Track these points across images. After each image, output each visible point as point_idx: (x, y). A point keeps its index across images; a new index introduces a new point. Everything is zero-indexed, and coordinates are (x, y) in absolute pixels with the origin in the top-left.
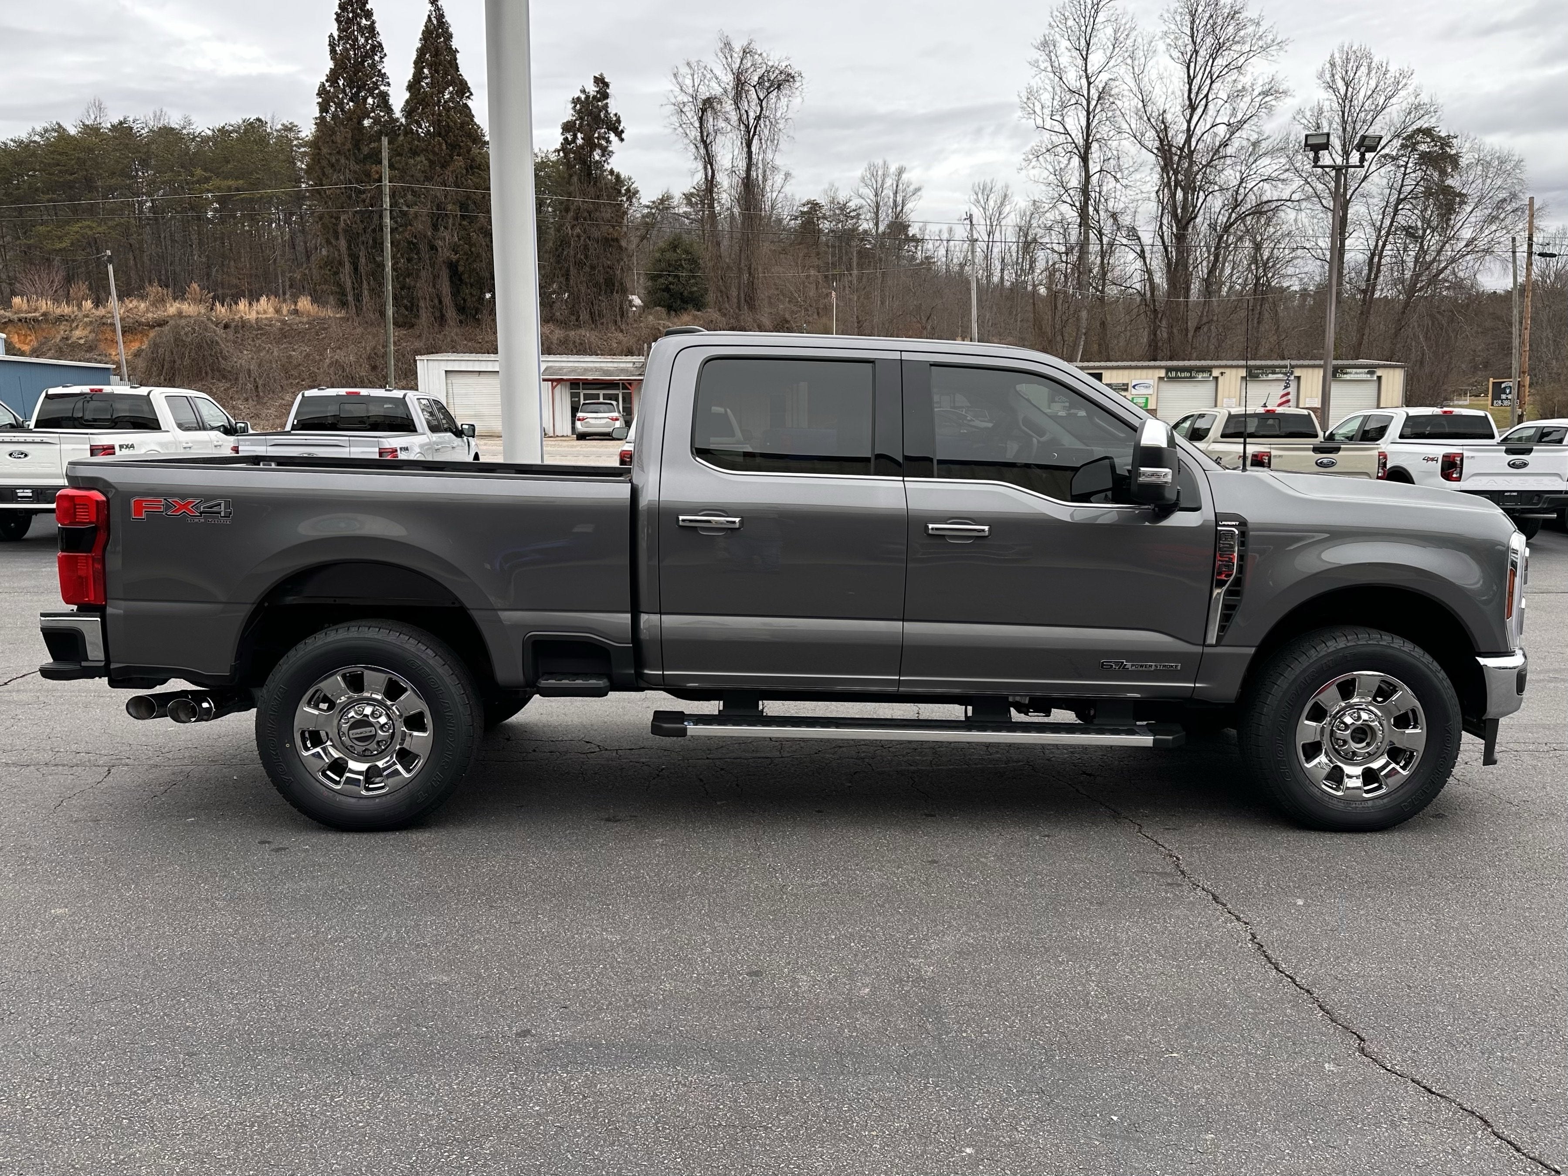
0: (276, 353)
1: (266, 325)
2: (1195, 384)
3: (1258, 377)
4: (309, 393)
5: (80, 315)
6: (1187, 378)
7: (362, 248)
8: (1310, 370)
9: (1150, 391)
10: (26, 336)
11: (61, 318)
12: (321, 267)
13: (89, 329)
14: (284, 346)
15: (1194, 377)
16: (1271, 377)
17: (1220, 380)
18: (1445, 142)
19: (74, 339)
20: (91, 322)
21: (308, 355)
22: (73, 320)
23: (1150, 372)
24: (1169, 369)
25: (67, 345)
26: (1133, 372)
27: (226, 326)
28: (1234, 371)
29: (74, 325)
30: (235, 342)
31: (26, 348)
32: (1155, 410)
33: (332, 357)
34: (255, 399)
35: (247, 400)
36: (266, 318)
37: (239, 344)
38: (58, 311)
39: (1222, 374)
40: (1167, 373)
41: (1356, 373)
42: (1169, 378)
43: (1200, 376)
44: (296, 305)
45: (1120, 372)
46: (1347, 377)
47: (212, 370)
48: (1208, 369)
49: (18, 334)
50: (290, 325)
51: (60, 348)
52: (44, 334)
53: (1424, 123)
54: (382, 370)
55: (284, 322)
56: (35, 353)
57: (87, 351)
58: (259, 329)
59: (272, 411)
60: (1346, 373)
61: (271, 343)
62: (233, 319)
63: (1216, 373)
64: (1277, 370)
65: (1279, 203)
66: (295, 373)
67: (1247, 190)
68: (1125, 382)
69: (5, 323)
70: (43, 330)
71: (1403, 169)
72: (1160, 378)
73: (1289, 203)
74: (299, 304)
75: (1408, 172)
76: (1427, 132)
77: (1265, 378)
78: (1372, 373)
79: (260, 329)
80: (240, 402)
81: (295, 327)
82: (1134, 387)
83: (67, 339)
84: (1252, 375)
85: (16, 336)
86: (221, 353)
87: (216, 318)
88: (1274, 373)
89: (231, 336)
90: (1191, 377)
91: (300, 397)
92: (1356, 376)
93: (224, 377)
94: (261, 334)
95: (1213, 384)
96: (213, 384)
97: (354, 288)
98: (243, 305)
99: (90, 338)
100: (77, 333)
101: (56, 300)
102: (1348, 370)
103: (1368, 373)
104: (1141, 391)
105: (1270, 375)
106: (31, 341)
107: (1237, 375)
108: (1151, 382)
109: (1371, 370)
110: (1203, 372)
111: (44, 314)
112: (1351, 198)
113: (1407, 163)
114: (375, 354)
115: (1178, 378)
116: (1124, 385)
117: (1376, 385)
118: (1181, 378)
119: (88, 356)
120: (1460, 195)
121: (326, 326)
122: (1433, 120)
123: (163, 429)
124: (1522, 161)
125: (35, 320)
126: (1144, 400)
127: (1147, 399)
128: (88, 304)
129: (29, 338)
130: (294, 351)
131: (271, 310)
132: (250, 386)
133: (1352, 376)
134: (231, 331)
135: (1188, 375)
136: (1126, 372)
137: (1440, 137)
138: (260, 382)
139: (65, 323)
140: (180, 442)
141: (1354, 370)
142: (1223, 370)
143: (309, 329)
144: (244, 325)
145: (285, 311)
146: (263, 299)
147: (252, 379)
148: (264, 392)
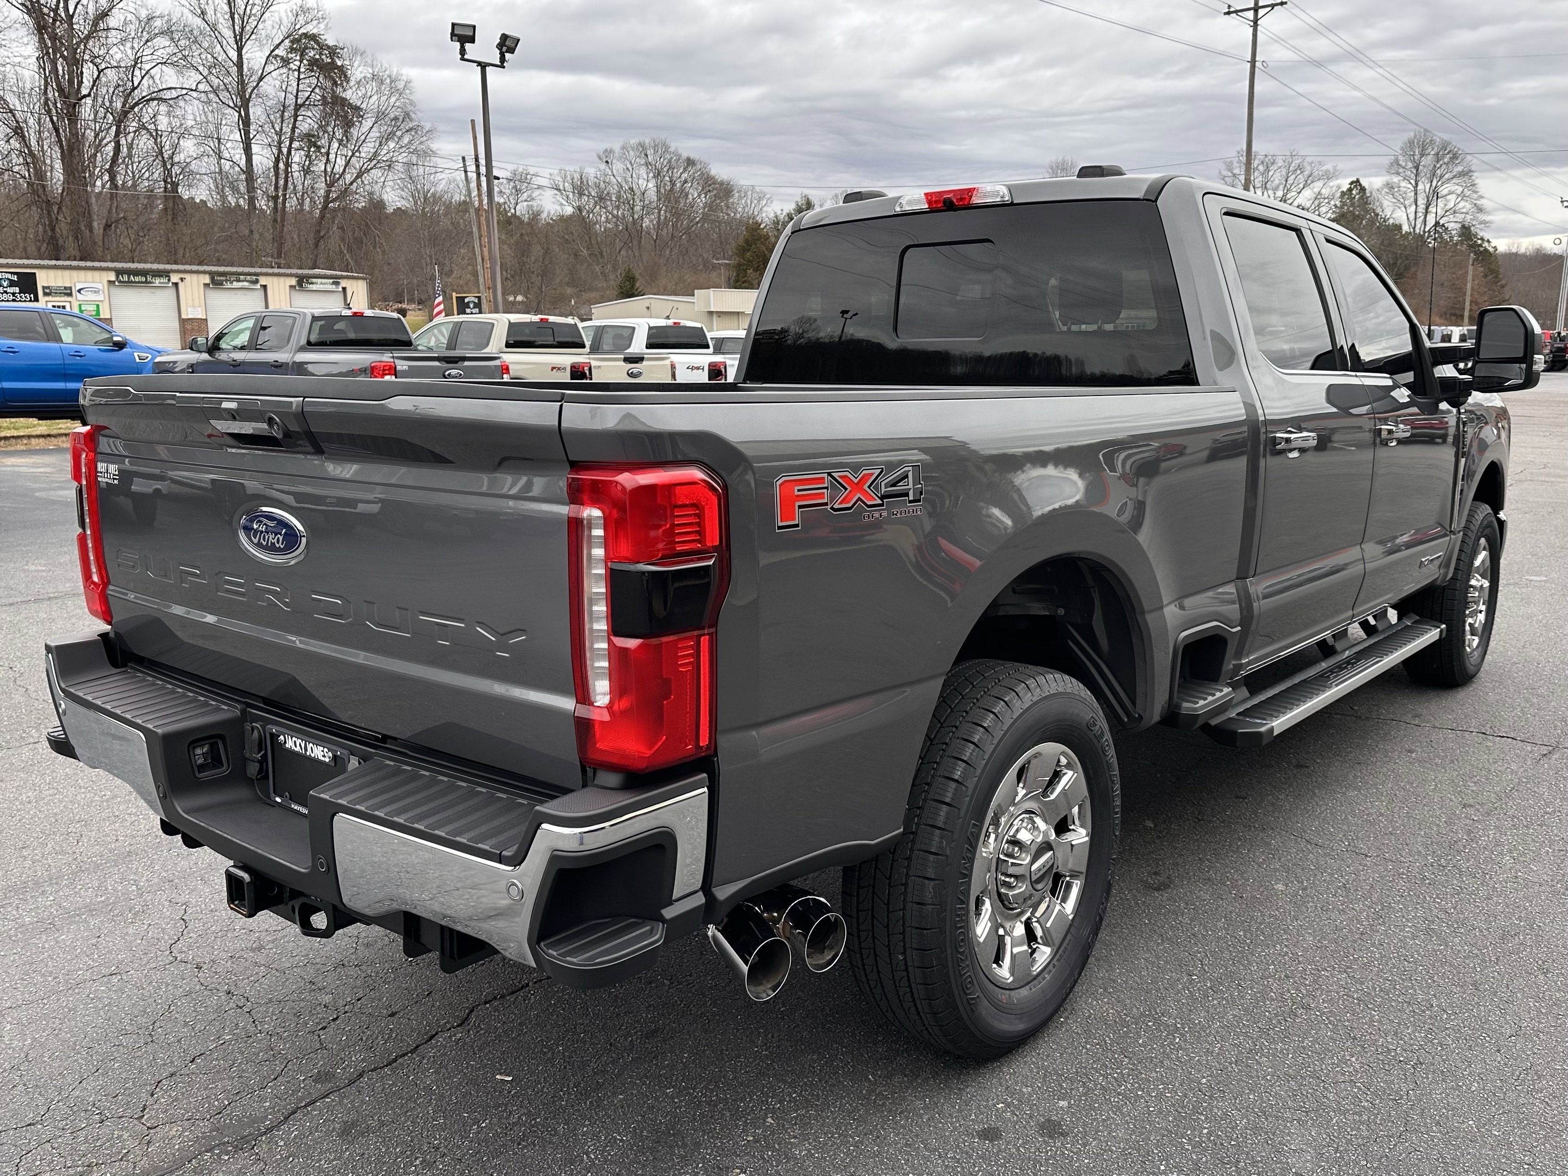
2: (153, 290)
3: (222, 284)
6: (142, 282)
8: (275, 279)
9: (100, 297)
15: (150, 283)
16: (236, 284)
17: (181, 285)
18: (333, 51)
23: (97, 274)
24: (119, 272)
26: (74, 273)
28: (195, 277)
32: (111, 319)
39: (182, 279)
40: (117, 277)
41: (321, 283)
42: (120, 282)
43: (157, 281)
45: (59, 273)
46: (313, 287)
48: (166, 274)
53: (311, 29)
60: (312, 283)
63: (175, 278)
64: (242, 277)
65: (184, 92)
67: (144, 72)
68: (68, 285)
71: (296, 73)
72: (110, 282)
73: (194, 94)
75: (302, 76)
76: (314, 37)
77: (229, 285)
78: (337, 284)
82: (79, 291)
84: (216, 282)
88: (239, 281)
90: (146, 282)
92: (322, 286)
95: (174, 290)
102: (314, 280)
103: (333, 283)
104: (91, 297)
105: (235, 283)
107: (198, 281)
108: (100, 286)
109: (336, 280)
110: (160, 276)
112: (250, 97)
113: (299, 67)
115: (132, 282)
116: (66, 288)
117: (342, 295)
118: (135, 282)
120: (358, 108)
122: (322, 26)
124: (410, 82)
126: (94, 308)
127: (98, 306)
133: (318, 286)
135: (144, 279)
136: (67, 273)
137: (329, 47)
141: (319, 281)
142: (182, 276)
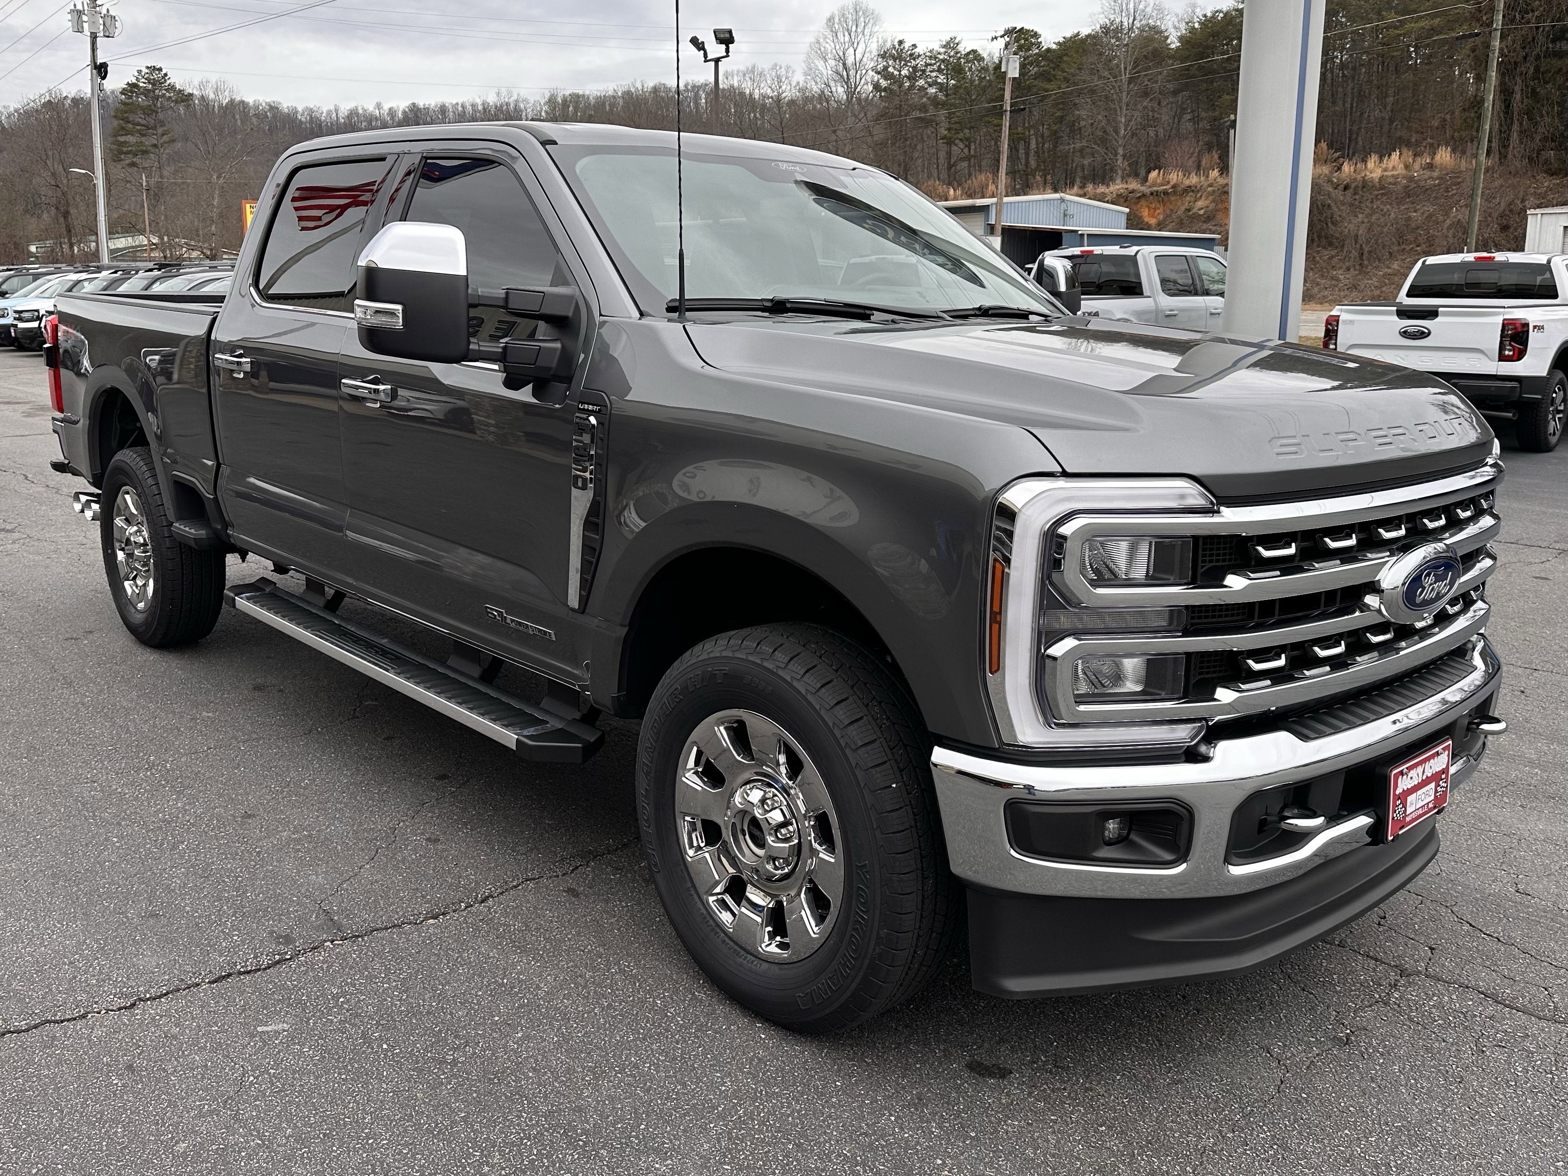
0: (1393, 215)
1: (1390, 184)
4: (1431, 260)
5: (1206, 184)
7: (1519, 81)
10: (1155, 209)
11: (1189, 189)
12: (1464, 110)
13: (1211, 198)
14: (1406, 206)
19: (1195, 210)
20: (1214, 191)
21: (1430, 216)
22: (1198, 191)
25: (1189, 217)
27: (1346, 188)
29: (1199, 195)
30: (1351, 205)
31: (1153, 221)
33: (1455, 217)
34: (1357, 267)
35: (1348, 269)
36: (1393, 176)
37: (1355, 208)
38: (1187, 182)
44: (1433, 159)
47: (1319, 237)
49: (1149, 208)
50: (1416, 182)
51: (1182, 220)
52: (1171, 207)
54: (1516, 230)
55: (1411, 179)
56: (1160, 227)
57: (1204, 222)
58: (1381, 189)
59: (1375, 281)
61: (1391, 204)
62: (1355, 179)
66: (1410, 237)
69: (1139, 198)
70: (1171, 203)
74: (1438, 157)
79: (1383, 188)
80: (1341, 272)
81: (1422, 183)
83: (1189, 210)
85: (1147, 210)
86: (1332, 218)
87: (1338, 179)
89: (1348, 199)
91: (1419, 264)
93: (1331, 244)
94: (1382, 194)
96: (1318, 252)
97: (1501, 131)
98: (1372, 162)
99: (1210, 208)
100: (1200, 204)
101: (1187, 173)
106: (1159, 214)
111: (1174, 187)
114: (1511, 211)
119: (1205, 226)
121: (1459, 180)
123: (1145, 294)
125: (1165, 193)
128: (1215, 173)
129: (1158, 211)
130: (1415, 211)
131: (1402, 166)
132: (1355, 254)
134: (1349, 193)
138: (1366, 249)
139: (1191, 194)
140: (1162, 311)
143: (1439, 185)
144: (1365, 184)
145: (1417, 166)
146: (1395, 156)
147: (1358, 246)
148: (1368, 259)
